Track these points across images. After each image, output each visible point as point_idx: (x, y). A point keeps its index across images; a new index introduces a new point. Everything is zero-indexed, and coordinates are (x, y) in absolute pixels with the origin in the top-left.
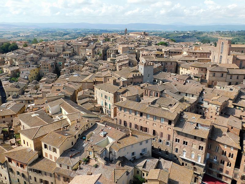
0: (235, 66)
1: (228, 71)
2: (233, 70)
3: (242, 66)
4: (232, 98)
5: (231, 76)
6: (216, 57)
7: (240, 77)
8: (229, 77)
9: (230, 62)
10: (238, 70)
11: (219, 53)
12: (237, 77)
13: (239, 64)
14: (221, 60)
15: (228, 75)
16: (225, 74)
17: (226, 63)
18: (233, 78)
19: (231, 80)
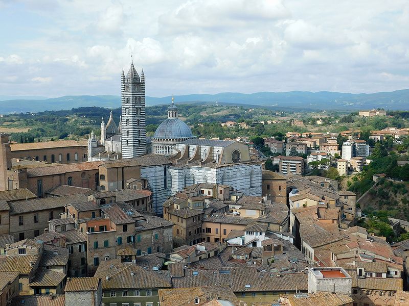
0: (28, 193)
1: (10, 207)
2: (22, 203)
3: (44, 191)
4: (27, 271)
5: (20, 218)
7: (42, 217)
8: (15, 220)
9: (16, 186)
10: (33, 201)
12: (35, 217)
13: (36, 186)
15: (11, 217)
16: (5, 217)
17: (6, 189)
18: (25, 223)
19: (21, 228)
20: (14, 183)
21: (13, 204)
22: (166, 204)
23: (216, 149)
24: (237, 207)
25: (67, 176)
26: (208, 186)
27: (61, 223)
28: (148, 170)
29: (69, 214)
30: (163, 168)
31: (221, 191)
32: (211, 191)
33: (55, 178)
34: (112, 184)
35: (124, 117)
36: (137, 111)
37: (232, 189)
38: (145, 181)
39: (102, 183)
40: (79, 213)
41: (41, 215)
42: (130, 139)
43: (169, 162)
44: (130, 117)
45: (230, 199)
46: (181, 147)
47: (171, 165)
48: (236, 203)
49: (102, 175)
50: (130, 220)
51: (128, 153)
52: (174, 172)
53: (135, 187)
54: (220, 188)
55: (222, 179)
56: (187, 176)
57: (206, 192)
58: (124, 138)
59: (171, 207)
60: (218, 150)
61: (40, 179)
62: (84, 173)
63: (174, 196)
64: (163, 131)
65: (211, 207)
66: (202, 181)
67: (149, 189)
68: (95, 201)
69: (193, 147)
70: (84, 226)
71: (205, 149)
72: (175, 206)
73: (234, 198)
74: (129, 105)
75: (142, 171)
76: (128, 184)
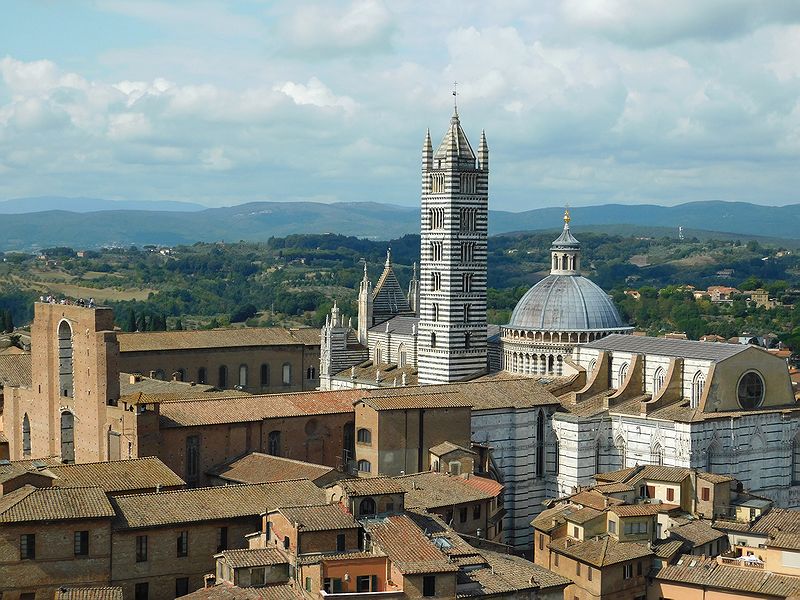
0: (160, 472)
1: (115, 507)
2: (146, 498)
3: (203, 468)
5: (140, 542)
6: (39, 426)
7: (197, 540)
8: (126, 548)
9: (128, 449)
10: (175, 494)
11: (51, 398)
12: (180, 541)
13: (183, 454)
14: (68, 443)
15: (117, 538)
16: (99, 536)
17: (101, 457)
18: (153, 556)
19: (142, 569)
20: (125, 441)
21: (122, 501)
22: (544, 522)
23: (691, 366)
24: (753, 541)
25: (267, 430)
26: (666, 476)
27: (250, 561)
28: (491, 420)
29: (273, 536)
30: (532, 417)
31: (706, 491)
32: (677, 489)
33: (234, 432)
34: (389, 457)
35: (428, 265)
36: (463, 251)
37: (740, 486)
38: (482, 452)
39: (362, 452)
40: (300, 535)
41: (195, 535)
42: (443, 329)
43: (553, 400)
44: (444, 265)
45: (731, 515)
46: (588, 358)
47: (559, 407)
48: (751, 530)
49: (363, 431)
50: (443, 564)
51: (434, 369)
52: (566, 431)
53: (455, 467)
54: (702, 484)
55: (706, 455)
56: (605, 443)
57: (660, 492)
58: (425, 326)
59: (557, 532)
60: (698, 370)
61: (196, 433)
62: (313, 421)
63: (567, 500)
64: (534, 310)
65: (674, 537)
66: (646, 459)
67: (495, 475)
68: (346, 502)
69: (623, 360)
70: (314, 573)
71: (658, 366)
72: (571, 527)
73: (743, 514)
74: (443, 233)
75: (476, 422)
76: (434, 459)
